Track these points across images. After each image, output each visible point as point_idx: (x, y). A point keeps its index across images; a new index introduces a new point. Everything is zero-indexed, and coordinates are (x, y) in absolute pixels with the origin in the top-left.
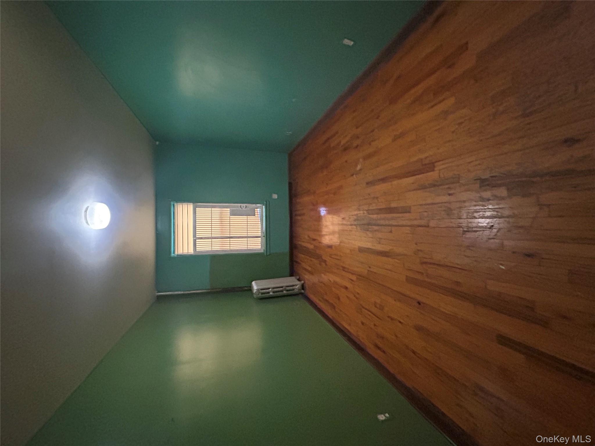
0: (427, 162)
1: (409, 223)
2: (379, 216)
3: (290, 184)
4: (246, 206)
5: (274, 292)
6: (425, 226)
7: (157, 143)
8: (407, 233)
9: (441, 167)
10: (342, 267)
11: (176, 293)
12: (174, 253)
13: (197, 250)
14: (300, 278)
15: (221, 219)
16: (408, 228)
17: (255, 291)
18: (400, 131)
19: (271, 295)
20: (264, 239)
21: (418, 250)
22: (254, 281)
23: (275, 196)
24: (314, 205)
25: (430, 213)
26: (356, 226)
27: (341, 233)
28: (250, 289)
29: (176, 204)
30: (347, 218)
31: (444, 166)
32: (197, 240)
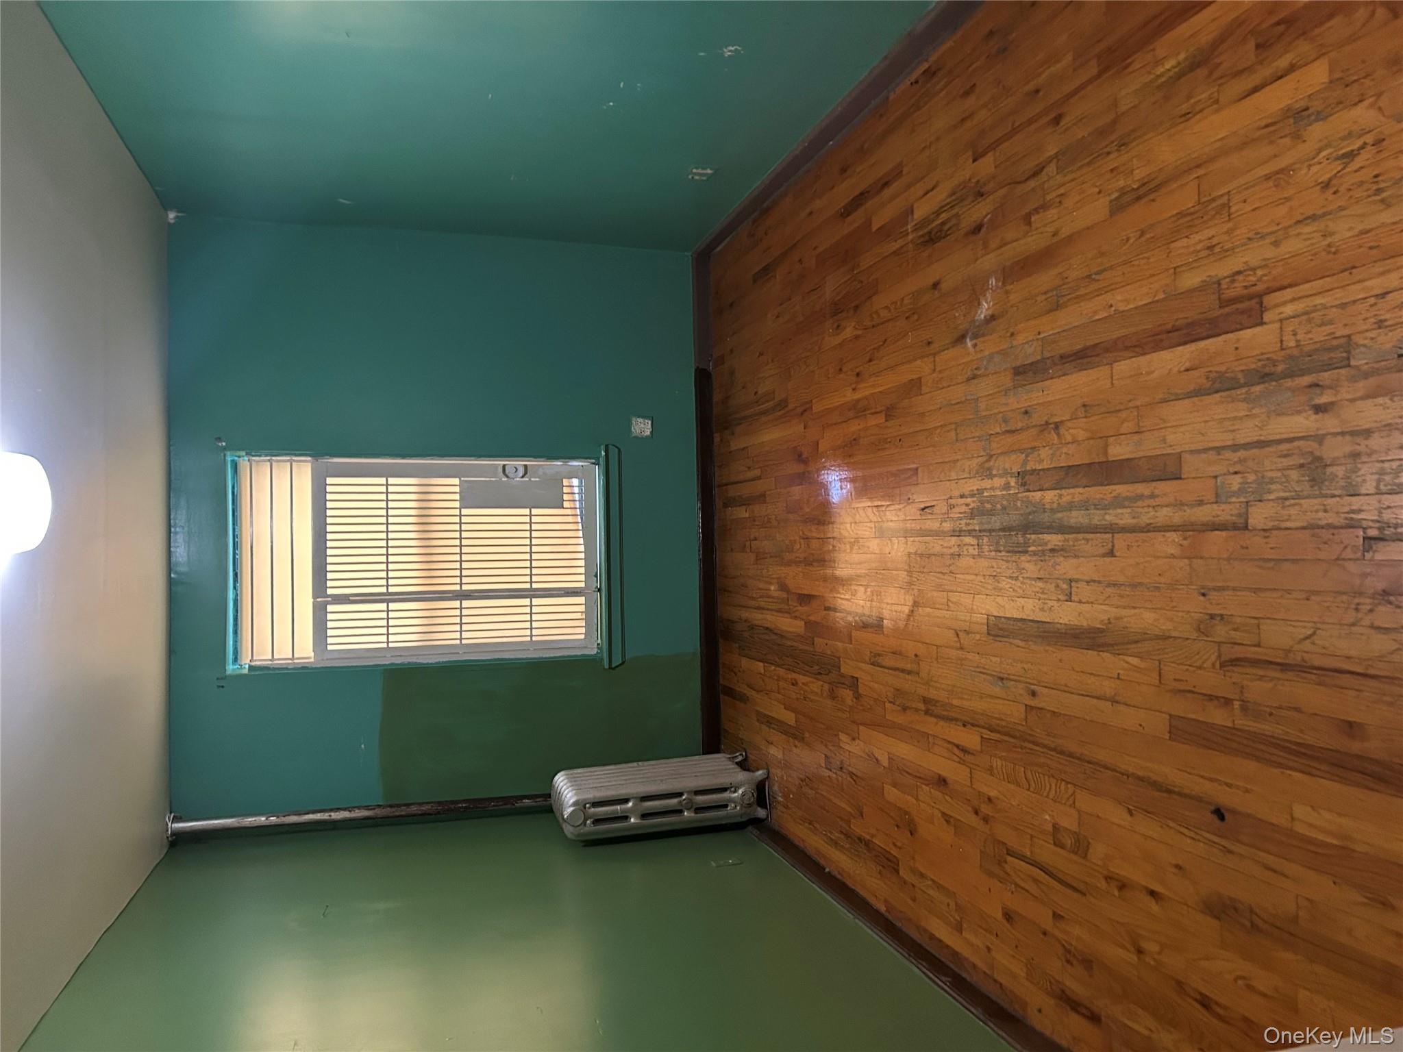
0: (1237, 289)
1: (1177, 517)
2: (1068, 495)
3: (703, 379)
4: (526, 466)
5: (644, 816)
6: (1235, 527)
7: (172, 215)
8: (1173, 557)
9: (1289, 310)
10: (926, 700)
11: (249, 821)
12: (236, 660)
13: (329, 648)
14: (746, 759)
15: (424, 520)
16: (1173, 536)
17: (568, 811)
18: (1139, 174)
19: (634, 826)
20: (600, 600)
21: (1212, 617)
22: (562, 773)
23: (642, 427)
24: (800, 458)
25: (1251, 478)
26: (978, 537)
27: (919, 564)
28: (546, 805)
29: (244, 463)
30: (941, 508)
31: (1300, 306)
32: (330, 608)
